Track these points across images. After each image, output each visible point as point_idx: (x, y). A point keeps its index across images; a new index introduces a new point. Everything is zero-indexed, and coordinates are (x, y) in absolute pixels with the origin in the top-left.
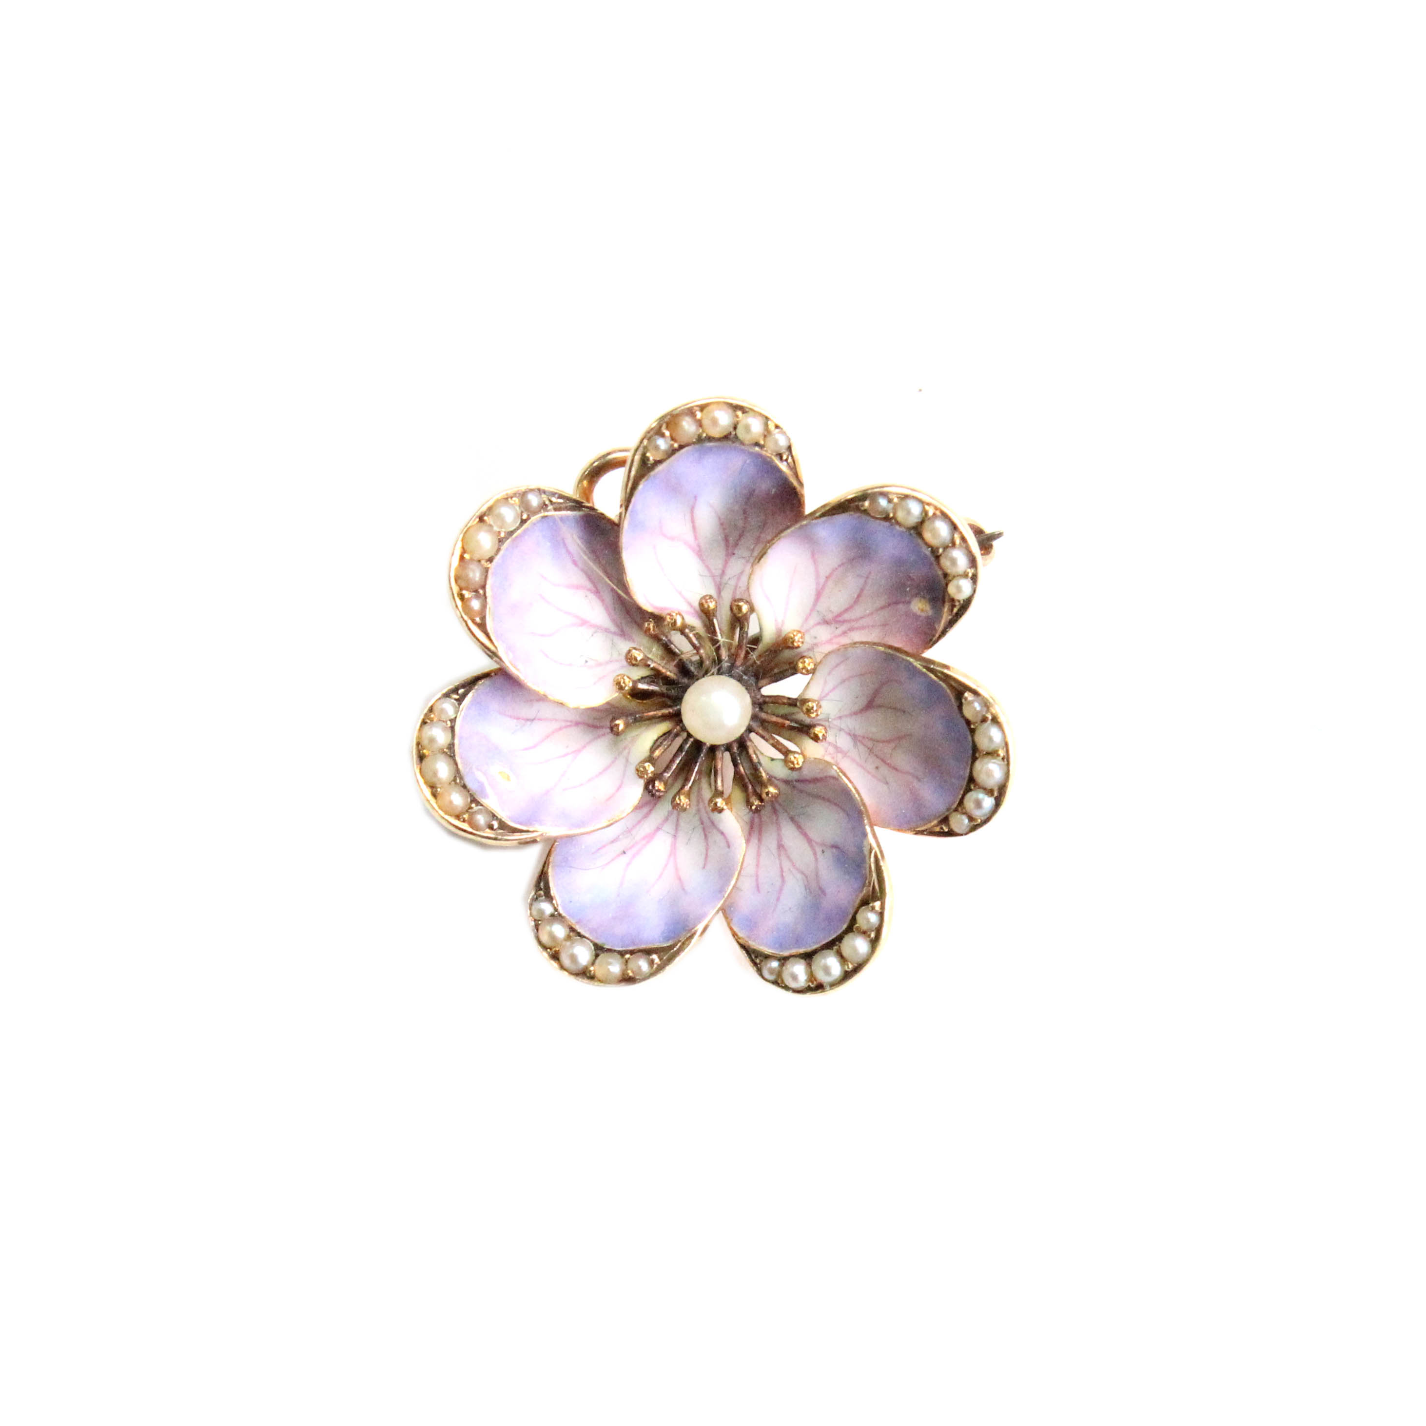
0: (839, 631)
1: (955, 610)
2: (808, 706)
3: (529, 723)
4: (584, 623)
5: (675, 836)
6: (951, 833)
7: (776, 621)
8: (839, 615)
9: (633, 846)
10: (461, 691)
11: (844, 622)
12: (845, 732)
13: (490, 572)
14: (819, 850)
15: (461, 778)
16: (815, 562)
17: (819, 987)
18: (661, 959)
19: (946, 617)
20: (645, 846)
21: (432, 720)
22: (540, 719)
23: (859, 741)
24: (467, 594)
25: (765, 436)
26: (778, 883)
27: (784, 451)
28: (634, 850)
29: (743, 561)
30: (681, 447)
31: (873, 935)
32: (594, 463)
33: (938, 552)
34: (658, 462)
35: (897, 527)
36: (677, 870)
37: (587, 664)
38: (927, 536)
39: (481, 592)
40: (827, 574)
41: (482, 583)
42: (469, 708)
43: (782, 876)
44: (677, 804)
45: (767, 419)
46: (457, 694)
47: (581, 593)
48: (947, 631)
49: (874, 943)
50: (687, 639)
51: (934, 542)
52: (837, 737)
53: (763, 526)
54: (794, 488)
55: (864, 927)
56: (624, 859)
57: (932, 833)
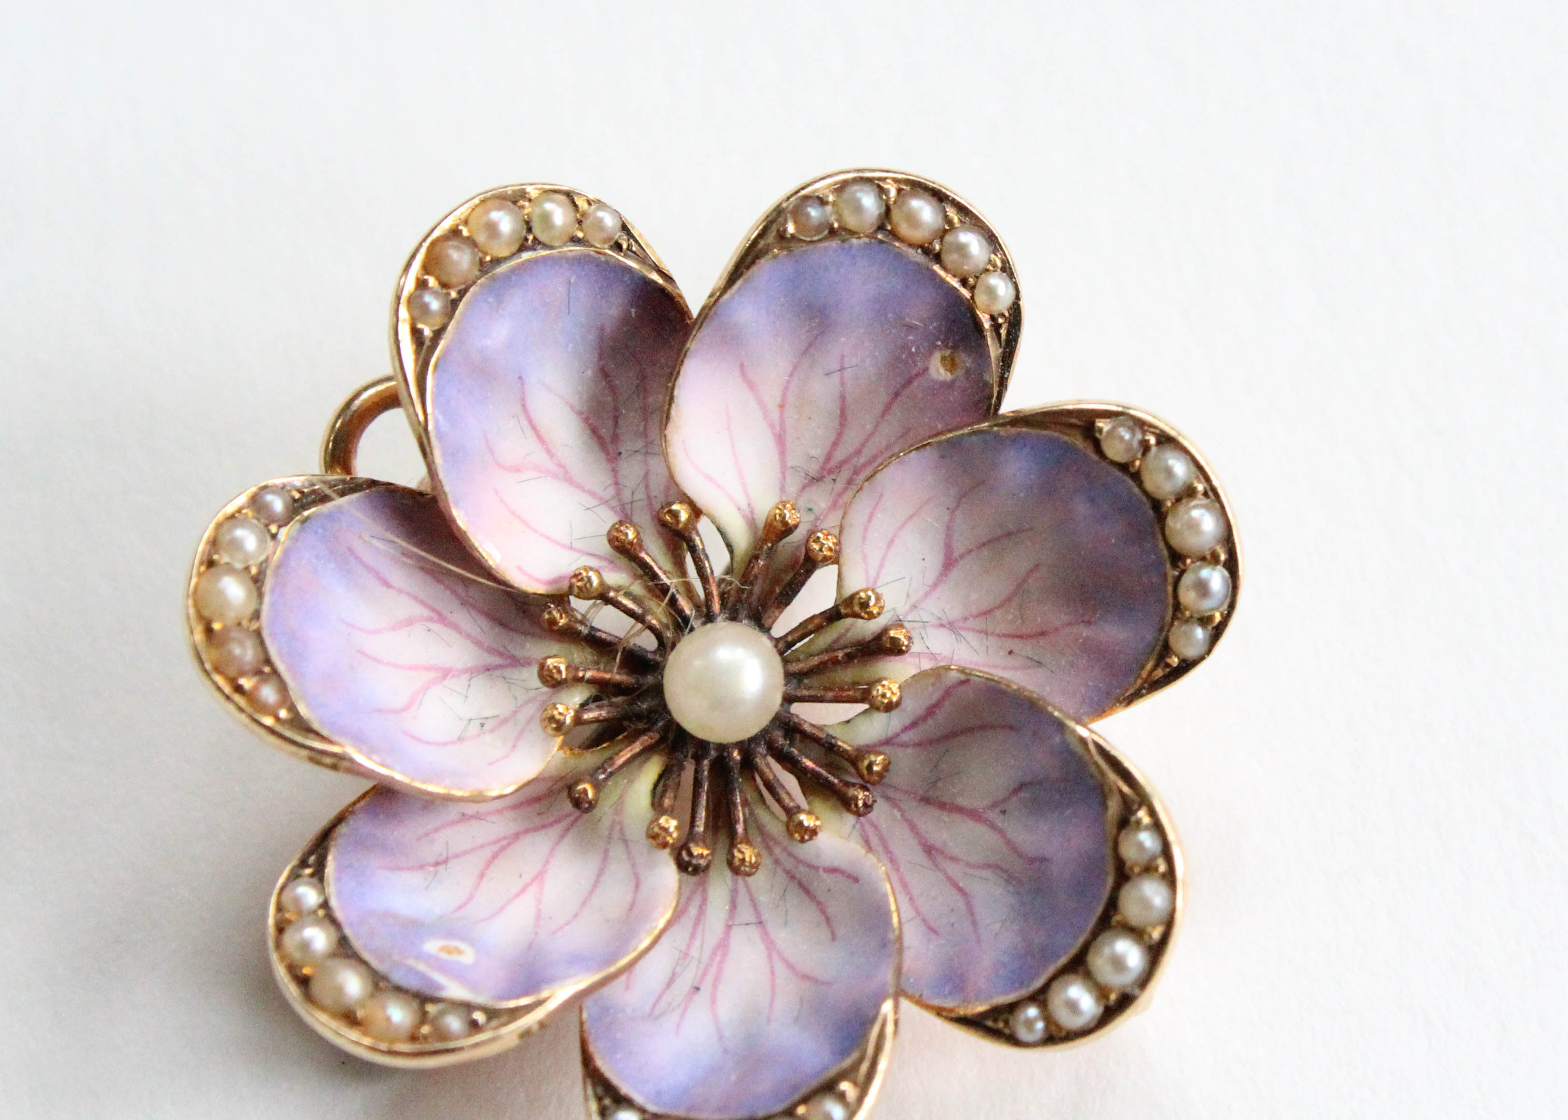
0: (839, 486)
1: (1003, 332)
2: (861, 598)
3: (441, 868)
4: (446, 673)
5: (761, 923)
6: (1186, 666)
7: (739, 509)
8: (828, 457)
9: (705, 974)
10: (312, 859)
11: (839, 467)
12: (932, 626)
13: (265, 634)
14: (993, 815)
15: (385, 978)
16: (751, 386)
17: (1125, 1001)
18: (855, 1084)
19: (994, 351)
20: (722, 962)
21: (289, 922)
22: (457, 856)
23: (960, 628)
24: (246, 683)
25: (580, 222)
26: (961, 905)
27: (619, 234)
28: (709, 978)
29: (639, 457)
30: (462, 293)
31: (1162, 867)
32: (336, 422)
33: (934, 249)
34: (438, 334)
35: (854, 241)
36: (791, 967)
37: (486, 727)
38: (904, 229)
39: (267, 669)
40: (778, 400)
41: (262, 657)
42: (338, 879)
43: (960, 890)
44: (740, 860)
45: (569, 195)
46: (308, 866)
47: (419, 629)
48: (1007, 379)
49: (1170, 878)
50: (618, 608)
51: (918, 235)
52: (925, 639)
53: (642, 388)
54: (662, 290)
55: (1143, 859)
56: (702, 998)
57: (1155, 685)
